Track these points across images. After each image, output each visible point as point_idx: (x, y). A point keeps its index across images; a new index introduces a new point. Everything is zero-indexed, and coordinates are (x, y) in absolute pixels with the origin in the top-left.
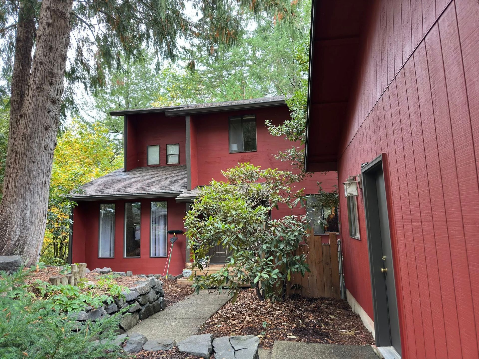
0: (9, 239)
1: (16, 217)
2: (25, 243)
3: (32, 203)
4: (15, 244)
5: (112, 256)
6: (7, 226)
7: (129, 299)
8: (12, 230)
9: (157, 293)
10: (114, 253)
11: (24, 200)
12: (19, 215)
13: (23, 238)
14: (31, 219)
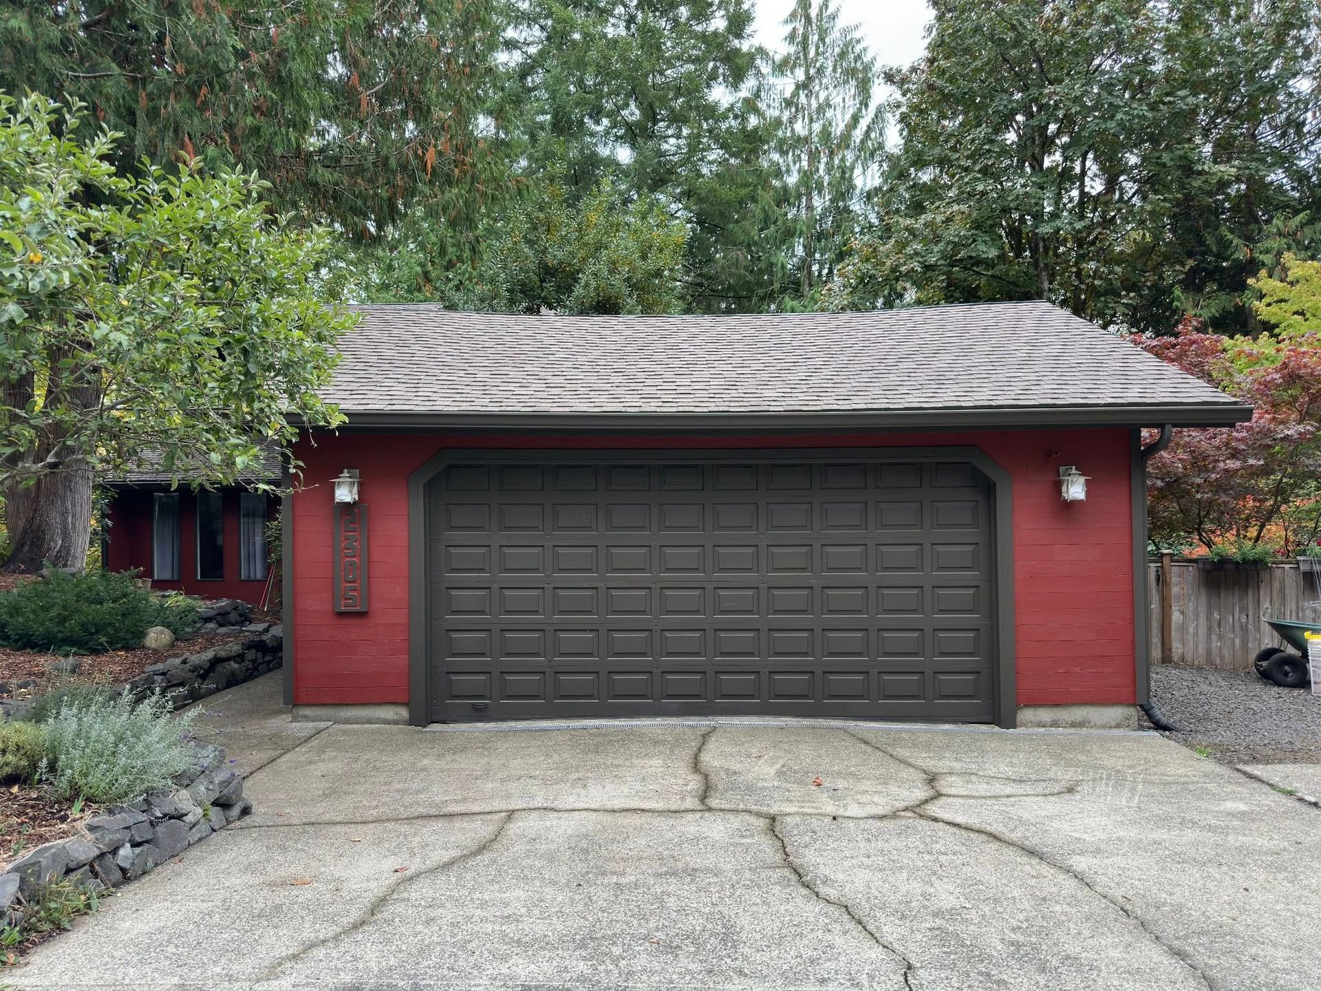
0: (49, 549)
1: (55, 519)
2: (68, 554)
3: (74, 505)
4: (56, 556)
5: (176, 578)
6: (44, 534)
7: (205, 616)
8: (52, 539)
9: (241, 615)
10: (180, 575)
11: (64, 501)
12: (58, 520)
13: (66, 548)
14: (73, 524)
